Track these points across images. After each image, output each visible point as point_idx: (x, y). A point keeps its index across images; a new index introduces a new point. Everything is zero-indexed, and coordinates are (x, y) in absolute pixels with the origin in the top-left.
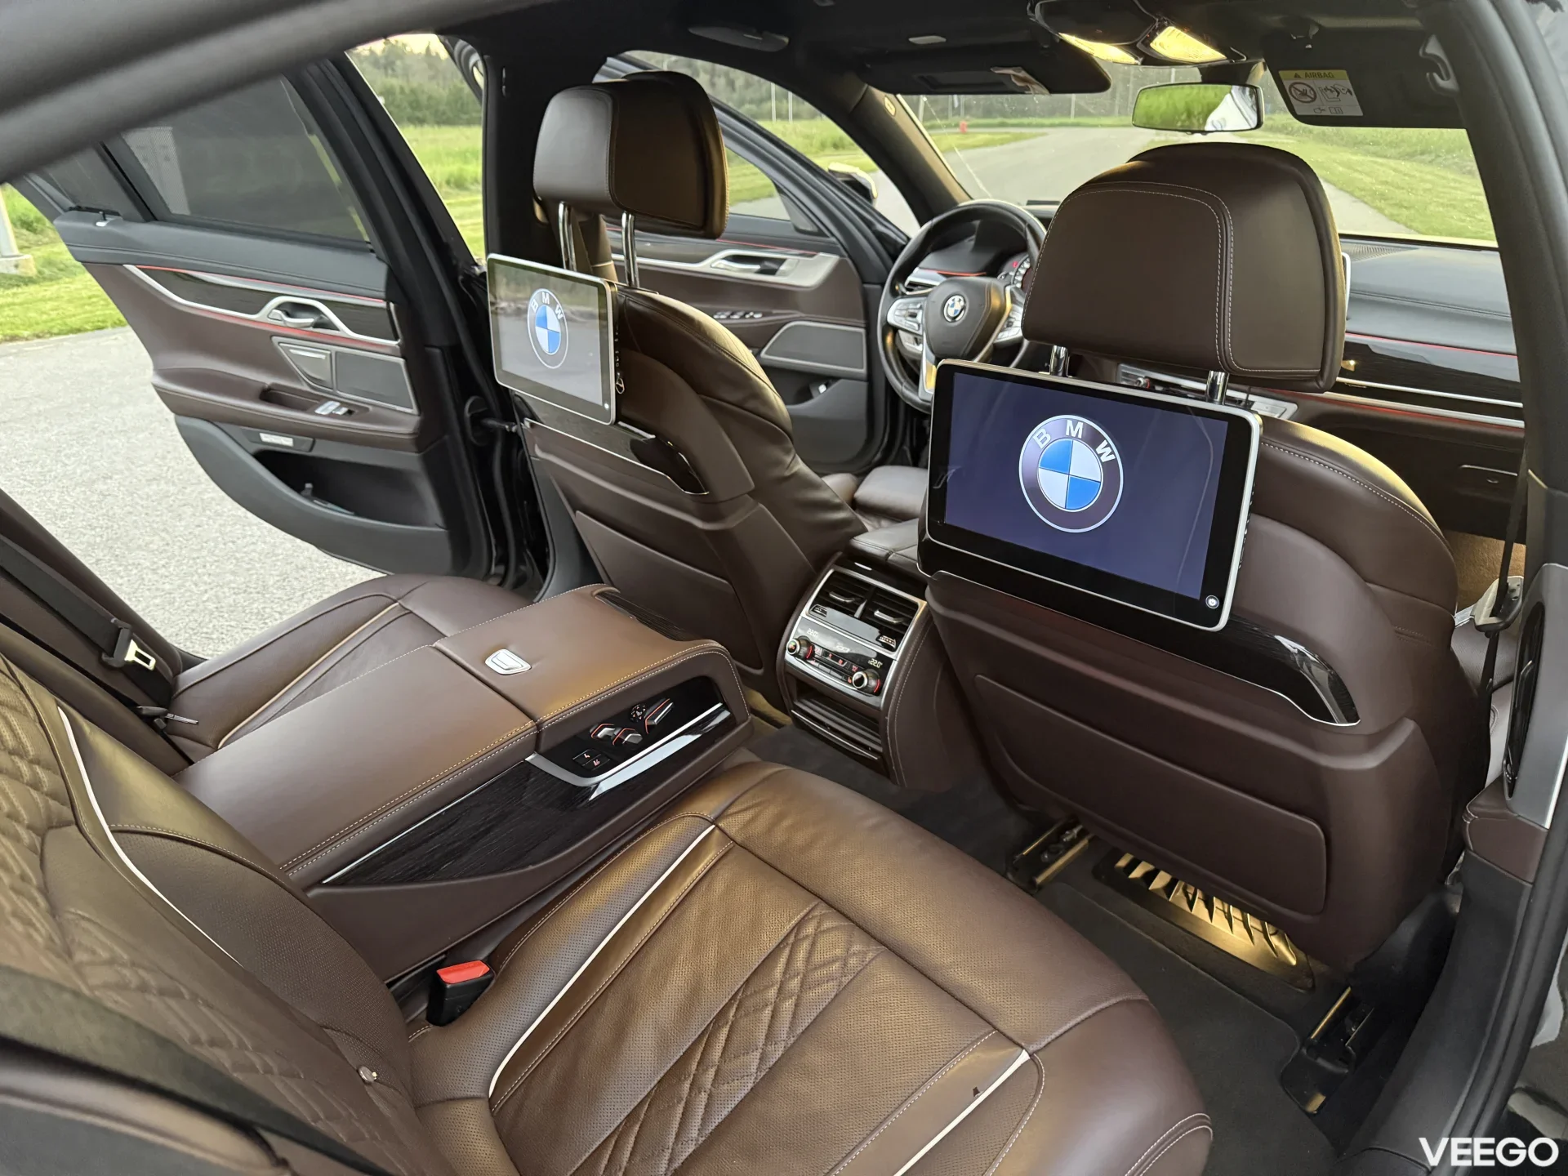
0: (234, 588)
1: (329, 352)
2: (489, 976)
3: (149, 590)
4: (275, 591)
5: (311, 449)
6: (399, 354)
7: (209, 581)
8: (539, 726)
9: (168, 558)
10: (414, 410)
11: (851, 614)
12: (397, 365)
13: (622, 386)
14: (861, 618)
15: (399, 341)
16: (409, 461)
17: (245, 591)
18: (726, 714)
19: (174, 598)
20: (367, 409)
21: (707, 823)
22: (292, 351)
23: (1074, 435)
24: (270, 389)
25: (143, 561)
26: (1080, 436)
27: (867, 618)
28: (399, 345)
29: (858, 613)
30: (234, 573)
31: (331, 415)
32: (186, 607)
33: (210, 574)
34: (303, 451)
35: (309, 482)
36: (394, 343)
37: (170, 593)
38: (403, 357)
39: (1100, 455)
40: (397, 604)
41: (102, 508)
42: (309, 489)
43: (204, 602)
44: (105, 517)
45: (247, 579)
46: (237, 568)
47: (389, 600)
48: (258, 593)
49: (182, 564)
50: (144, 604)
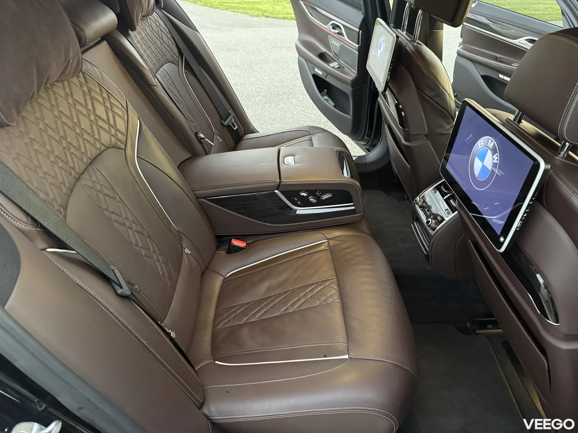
0: (311, 119)
1: (340, 44)
2: (245, 248)
3: (290, 112)
4: (321, 124)
5: (325, 78)
6: (357, 50)
7: (307, 115)
8: (280, 182)
9: (301, 104)
10: (356, 72)
11: (443, 197)
12: (356, 54)
13: (389, 78)
14: (445, 200)
15: (359, 45)
16: (348, 90)
17: (314, 121)
18: (353, 208)
19: (294, 117)
20: (344, 68)
21: (326, 238)
22: (332, 41)
23: (489, 147)
24: (324, 53)
25: (294, 102)
26: (491, 148)
27: (447, 201)
28: (358, 47)
29: (445, 198)
30: (314, 115)
31: (333, 67)
32: (295, 121)
33: (308, 113)
34: (323, 77)
35: (325, 89)
36: (357, 46)
37: (294, 115)
38: (358, 51)
39: (494, 159)
40: (310, 136)
41: (294, 82)
42: (325, 91)
43: (301, 121)
44: (293, 86)
45: (317, 118)
46: (316, 114)
47: (309, 134)
48: (316, 123)
49: (303, 107)
50: (285, 116)
